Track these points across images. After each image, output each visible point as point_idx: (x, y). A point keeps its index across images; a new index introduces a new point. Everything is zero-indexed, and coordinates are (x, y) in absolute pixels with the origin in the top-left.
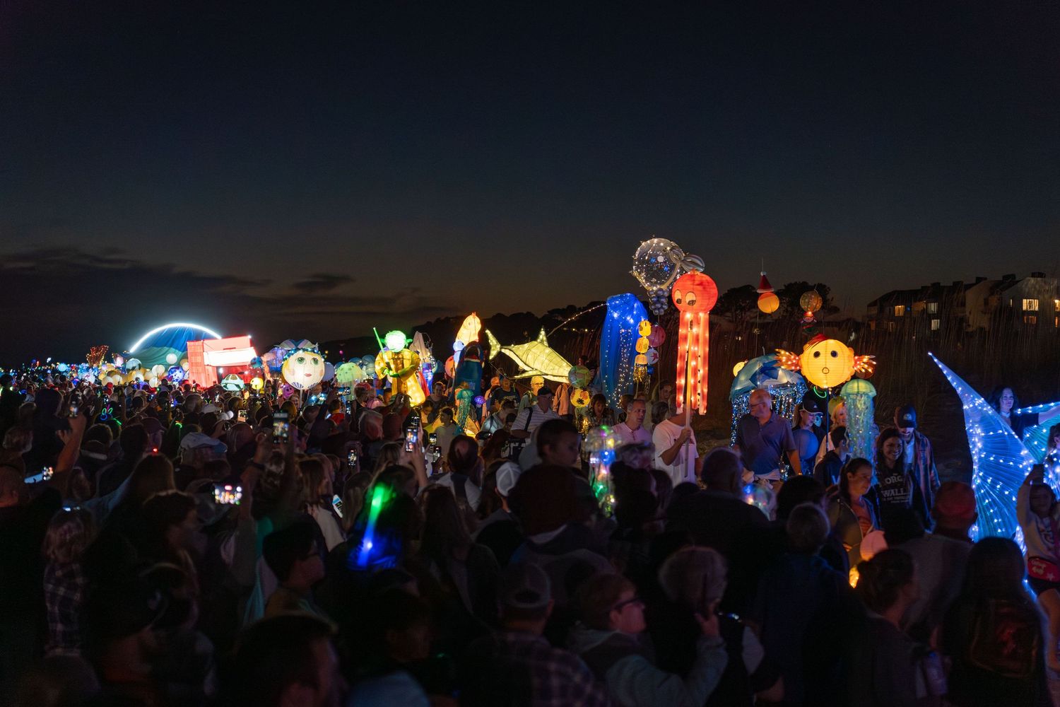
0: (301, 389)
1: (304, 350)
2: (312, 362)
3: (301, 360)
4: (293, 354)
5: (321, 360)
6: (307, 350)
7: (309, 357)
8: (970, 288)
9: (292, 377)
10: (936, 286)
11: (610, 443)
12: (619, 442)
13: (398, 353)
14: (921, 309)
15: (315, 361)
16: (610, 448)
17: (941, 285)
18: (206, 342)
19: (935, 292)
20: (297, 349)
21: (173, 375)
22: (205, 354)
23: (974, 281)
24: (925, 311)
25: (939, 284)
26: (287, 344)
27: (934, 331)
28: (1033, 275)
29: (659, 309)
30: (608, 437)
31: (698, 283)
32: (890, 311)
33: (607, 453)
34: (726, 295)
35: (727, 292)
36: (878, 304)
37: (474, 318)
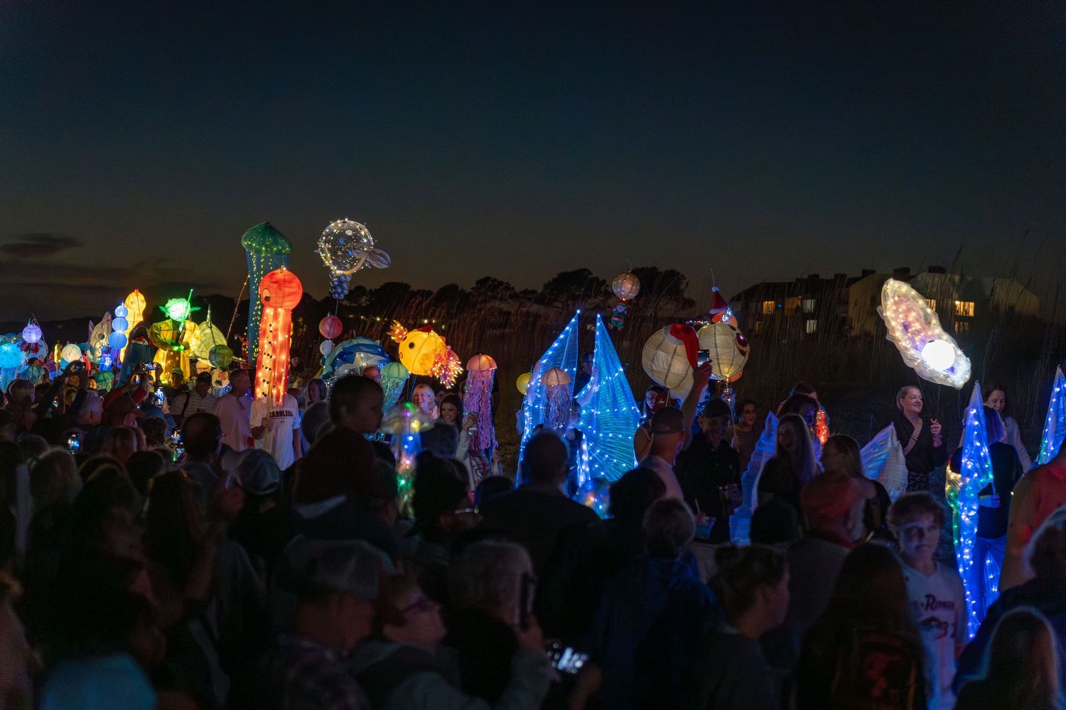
8: (854, 283)
10: (814, 278)
11: (415, 425)
14: (795, 306)
17: (820, 277)
19: (812, 286)
23: (860, 275)
24: (799, 309)
25: (818, 276)
27: (810, 334)
28: (933, 270)
29: (339, 294)
30: (413, 417)
31: (275, 280)
32: (756, 308)
33: (411, 438)
34: (555, 280)
35: (557, 276)
36: (743, 297)
37: (137, 296)
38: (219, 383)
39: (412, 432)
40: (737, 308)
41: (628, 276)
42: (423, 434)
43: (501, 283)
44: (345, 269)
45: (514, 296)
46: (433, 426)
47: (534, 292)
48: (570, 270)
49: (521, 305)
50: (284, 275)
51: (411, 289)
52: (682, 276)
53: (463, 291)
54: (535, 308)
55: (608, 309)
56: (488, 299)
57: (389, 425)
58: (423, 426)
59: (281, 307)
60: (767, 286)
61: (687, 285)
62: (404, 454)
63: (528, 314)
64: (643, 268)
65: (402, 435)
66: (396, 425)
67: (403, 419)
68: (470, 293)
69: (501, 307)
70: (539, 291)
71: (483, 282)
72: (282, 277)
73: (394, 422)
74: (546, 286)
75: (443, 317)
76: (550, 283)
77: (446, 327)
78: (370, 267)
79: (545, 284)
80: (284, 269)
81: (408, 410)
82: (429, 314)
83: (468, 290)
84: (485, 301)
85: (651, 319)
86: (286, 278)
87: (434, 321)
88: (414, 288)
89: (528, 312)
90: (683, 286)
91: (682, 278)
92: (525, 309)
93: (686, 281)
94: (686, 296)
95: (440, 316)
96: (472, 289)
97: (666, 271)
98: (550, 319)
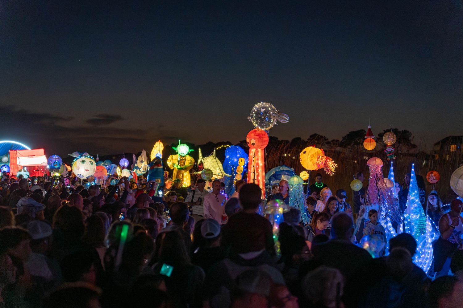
0: (82, 179)
1: (85, 157)
3: (84, 162)
4: (79, 158)
5: (94, 163)
6: (87, 157)
7: (88, 160)
9: (78, 171)
11: (281, 210)
12: (286, 210)
13: (184, 157)
15: (91, 163)
16: (281, 214)
20: (81, 156)
22: (17, 158)
26: (75, 154)
30: (279, 207)
31: (256, 134)
32: (447, 149)
33: (278, 216)
34: (348, 135)
35: (349, 133)
36: (440, 144)
37: (159, 143)
39: (279, 213)
40: (438, 148)
41: (390, 134)
42: (285, 214)
43: (322, 137)
45: (328, 143)
46: (289, 210)
47: (337, 141)
48: (355, 130)
49: (332, 147)
51: (278, 140)
52: (411, 133)
53: (303, 141)
54: (338, 149)
57: (269, 210)
58: (284, 210)
59: (260, 148)
60: (453, 137)
61: (413, 138)
62: (275, 224)
63: (335, 152)
65: (274, 215)
66: (272, 210)
67: (275, 207)
68: (307, 142)
70: (340, 141)
71: (313, 136)
73: (271, 209)
74: (344, 138)
76: (345, 137)
77: (295, 158)
79: (343, 137)
81: (277, 203)
82: (288, 152)
83: (306, 140)
87: (290, 155)
88: (280, 139)
89: (335, 151)
90: (411, 138)
91: (410, 134)
92: (333, 149)
93: (412, 136)
94: (412, 143)
95: (293, 153)
96: (308, 139)
97: (403, 131)
98: (346, 154)
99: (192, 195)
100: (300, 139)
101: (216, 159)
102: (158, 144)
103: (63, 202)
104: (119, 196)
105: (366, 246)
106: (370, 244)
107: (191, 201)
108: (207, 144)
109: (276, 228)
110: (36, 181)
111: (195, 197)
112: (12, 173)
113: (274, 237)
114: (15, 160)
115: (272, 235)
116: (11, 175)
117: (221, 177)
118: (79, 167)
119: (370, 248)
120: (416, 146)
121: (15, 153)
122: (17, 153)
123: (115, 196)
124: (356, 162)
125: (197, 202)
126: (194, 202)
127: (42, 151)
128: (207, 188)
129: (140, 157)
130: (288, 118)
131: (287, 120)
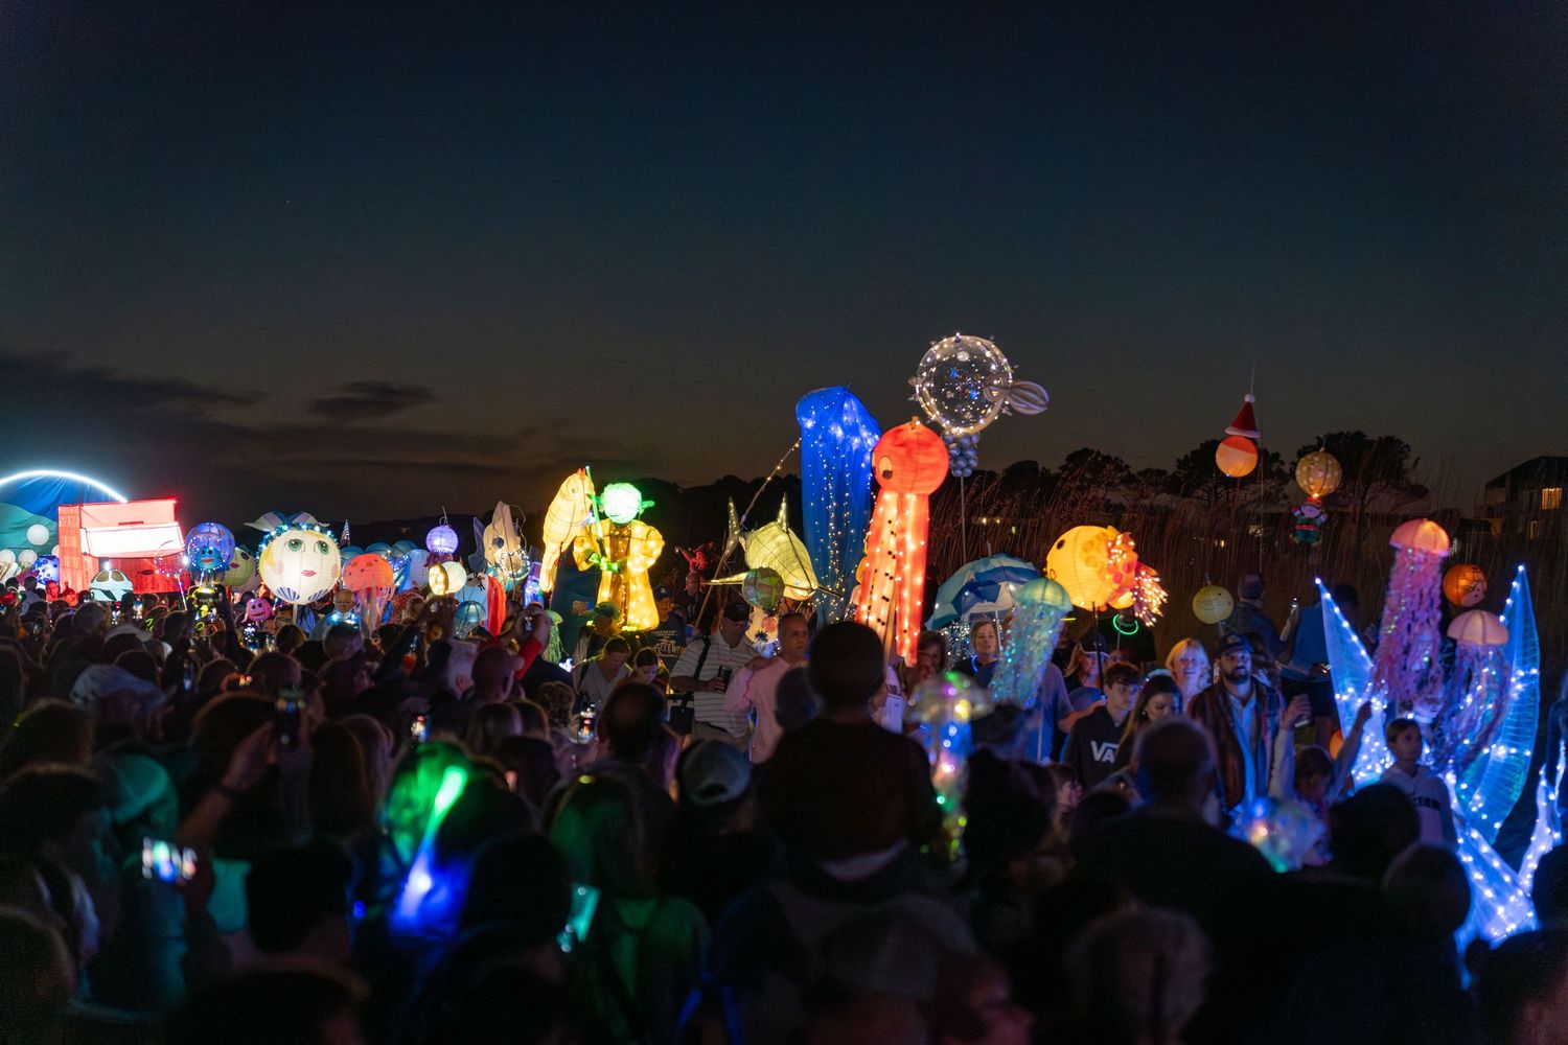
0: (296, 603)
1: (303, 527)
2: (317, 548)
3: (296, 544)
5: (332, 545)
6: (309, 527)
7: (311, 538)
9: (278, 576)
11: (962, 710)
12: (980, 708)
13: (622, 526)
15: (323, 547)
16: (962, 721)
18: (86, 508)
20: (288, 526)
21: (40, 569)
22: (82, 531)
26: (268, 519)
29: (962, 469)
30: (957, 697)
31: (899, 442)
32: (1531, 500)
33: (954, 730)
34: (1195, 454)
35: (1198, 447)
36: (1508, 481)
38: (762, 636)
39: (957, 719)
40: (1500, 497)
43: (1107, 459)
44: (967, 424)
45: (1129, 480)
47: (1161, 473)
49: (1141, 494)
50: (918, 434)
52: (1407, 446)
53: (1046, 471)
54: (1164, 499)
55: (1283, 502)
56: (1086, 484)
58: (975, 710)
59: (911, 490)
60: (1549, 461)
61: (1416, 463)
62: (943, 757)
63: (1152, 510)
64: (1342, 433)
65: (940, 725)
66: (934, 708)
67: (944, 698)
68: (1058, 475)
69: (1108, 497)
70: (1170, 473)
71: (1078, 458)
72: (914, 437)
73: (930, 705)
74: (1181, 464)
75: (1015, 515)
76: (1187, 458)
77: (1017, 530)
78: (1010, 414)
79: (1178, 460)
80: (918, 423)
81: (948, 684)
82: (991, 511)
83: (1054, 470)
84: (1081, 489)
85: (1354, 518)
86: (922, 438)
87: (998, 521)
89: (1151, 507)
90: (1408, 463)
91: (1406, 450)
92: (1147, 502)
93: (1413, 456)
94: (1413, 480)
95: (1008, 515)
96: (1060, 468)
97: (1380, 438)
98: (1189, 518)
99: (701, 652)
100: (1032, 465)
101: (788, 533)
102: (579, 482)
103: (229, 682)
104: (420, 660)
105: (1259, 834)
106: (1270, 827)
107: (691, 673)
108: (718, 482)
109: (946, 769)
110: (139, 608)
111: (707, 661)
112: (67, 583)
113: (941, 800)
114: (74, 538)
115: (934, 794)
116: (63, 589)
117: (805, 594)
118: (281, 563)
119: (1273, 841)
120: (1427, 490)
121: (74, 515)
122: (83, 513)
123: (408, 663)
124: (1223, 543)
125: (713, 679)
126: (707, 679)
127: (167, 506)
128: (757, 636)
129: (490, 527)
130: (1043, 398)
131: (1040, 405)
